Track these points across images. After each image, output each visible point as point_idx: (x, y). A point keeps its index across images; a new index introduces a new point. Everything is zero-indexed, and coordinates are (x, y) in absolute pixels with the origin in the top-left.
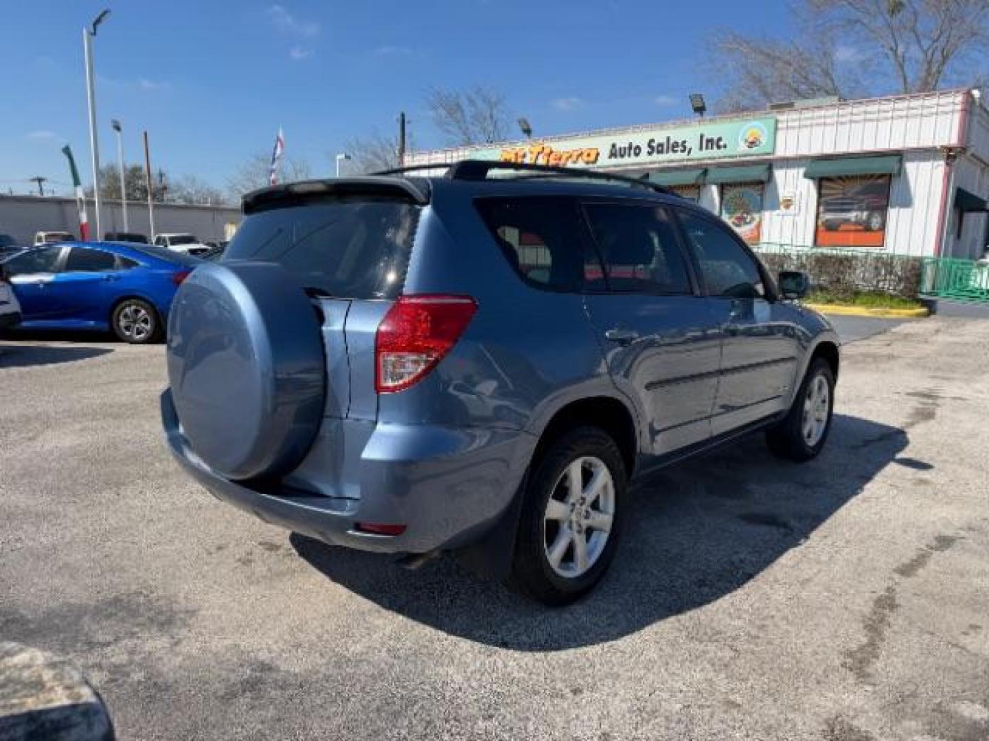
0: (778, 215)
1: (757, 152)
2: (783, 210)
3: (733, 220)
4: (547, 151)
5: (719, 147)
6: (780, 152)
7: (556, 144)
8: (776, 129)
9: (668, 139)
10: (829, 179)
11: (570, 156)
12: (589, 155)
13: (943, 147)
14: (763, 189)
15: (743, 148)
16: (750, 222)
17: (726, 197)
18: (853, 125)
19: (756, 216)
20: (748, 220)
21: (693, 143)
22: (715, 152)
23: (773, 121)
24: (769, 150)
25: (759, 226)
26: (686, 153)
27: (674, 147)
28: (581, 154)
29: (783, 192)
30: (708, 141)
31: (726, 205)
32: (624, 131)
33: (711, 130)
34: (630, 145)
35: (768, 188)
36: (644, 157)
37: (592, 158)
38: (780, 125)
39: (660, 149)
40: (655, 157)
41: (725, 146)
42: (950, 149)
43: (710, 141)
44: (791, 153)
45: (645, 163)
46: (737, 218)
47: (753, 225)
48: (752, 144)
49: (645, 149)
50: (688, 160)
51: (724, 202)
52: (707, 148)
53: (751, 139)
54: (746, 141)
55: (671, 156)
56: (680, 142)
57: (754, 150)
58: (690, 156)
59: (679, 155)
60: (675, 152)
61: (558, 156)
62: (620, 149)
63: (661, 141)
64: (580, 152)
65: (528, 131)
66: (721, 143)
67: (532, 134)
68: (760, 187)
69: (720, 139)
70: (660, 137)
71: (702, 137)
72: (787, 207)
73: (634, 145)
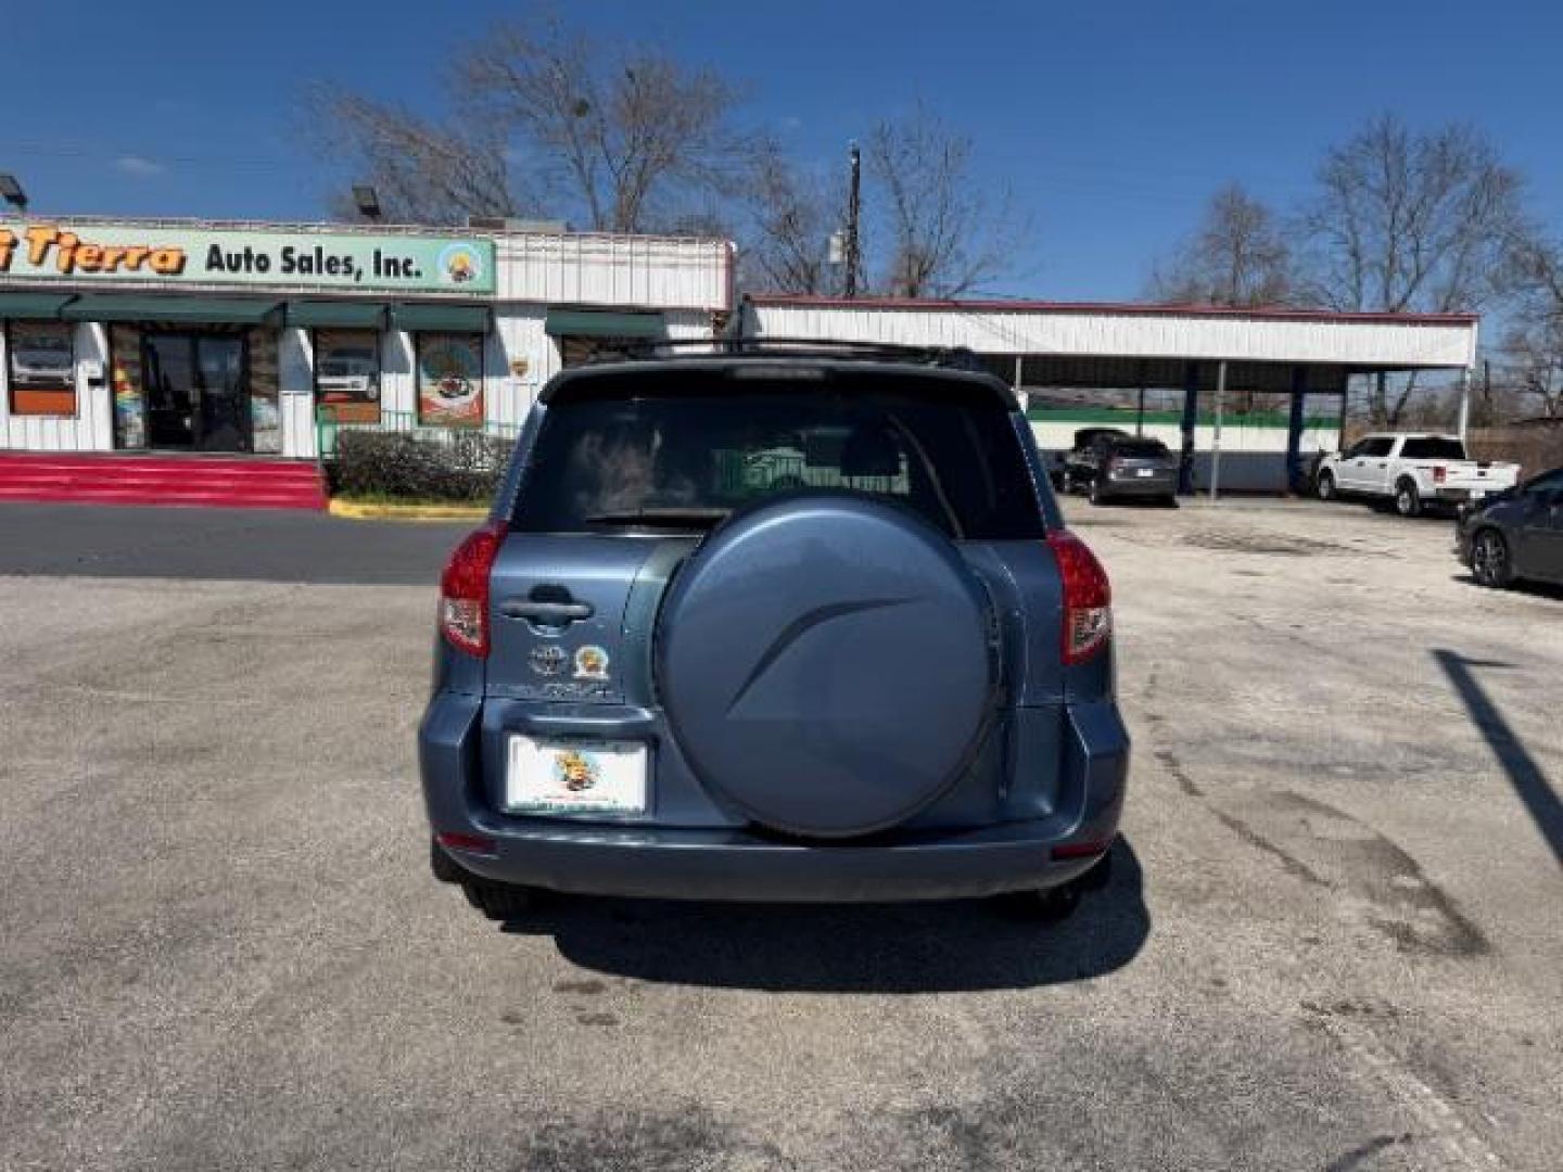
0: (508, 384)
1: (469, 288)
2: (513, 378)
3: (439, 387)
4: (68, 241)
5: (408, 273)
6: (503, 294)
7: (83, 229)
8: (494, 258)
9: (319, 251)
10: (573, 338)
11: (123, 257)
12: (164, 259)
13: (711, 310)
14: (482, 344)
15: (446, 279)
16: (466, 393)
17: (425, 351)
18: (618, 268)
19: (475, 383)
20: (463, 388)
21: (364, 262)
22: (402, 281)
23: (487, 246)
24: (488, 287)
25: (481, 398)
26: (353, 276)
27: (332, 265)
28: (147, 255)
29: (512, 352)
30: (389, 262)
31: (425, 363)
32: (234, 226)
33: (394, 245)
34: (248, 251)
35: (489, 346)
36: (275, 274)
37: (172, 264)
38: (499, 253)
39: (306, 264)
40: (296, 276)
41: (418, 274)
42: (718, 313)
43: (392, 262)
44: (519, 294)
45: (278, 285)
46: (445, 385)
47: (472, 396)
48: (460, 275)
49: (277, 262)
50: (359, 288)
51: (423, 358)
52: (388, 273)
53: (458, 267)
54: (451, 270)
55: (325, 278)
56: (341, 259)
57: (465, 284)
58: (361, 283)
59: (341, 279)
60: (333, 273)
61: (95, 253)
62: (229, 256)
63: (307, 254)
64: (144, 252)
65: (18, 199)
66: (412, 268)
67: (29, 206)
68: (477, 340)
69: (408, 262)
70: (304, 245)
71: (378, 254)
72: (520, 373)
73: (255, 253)
